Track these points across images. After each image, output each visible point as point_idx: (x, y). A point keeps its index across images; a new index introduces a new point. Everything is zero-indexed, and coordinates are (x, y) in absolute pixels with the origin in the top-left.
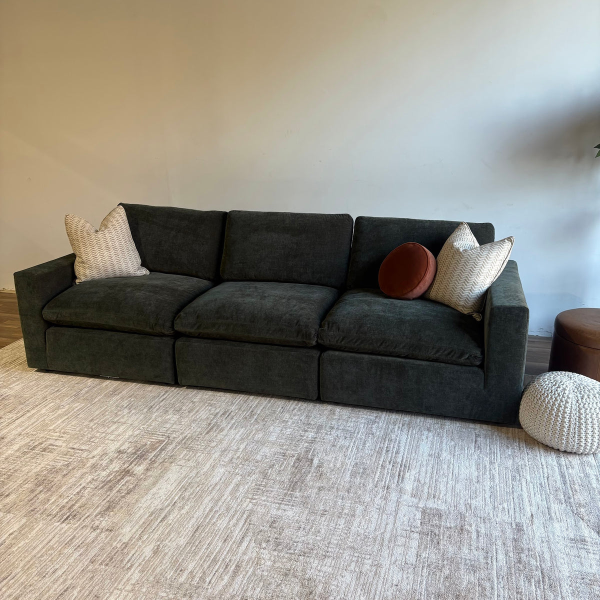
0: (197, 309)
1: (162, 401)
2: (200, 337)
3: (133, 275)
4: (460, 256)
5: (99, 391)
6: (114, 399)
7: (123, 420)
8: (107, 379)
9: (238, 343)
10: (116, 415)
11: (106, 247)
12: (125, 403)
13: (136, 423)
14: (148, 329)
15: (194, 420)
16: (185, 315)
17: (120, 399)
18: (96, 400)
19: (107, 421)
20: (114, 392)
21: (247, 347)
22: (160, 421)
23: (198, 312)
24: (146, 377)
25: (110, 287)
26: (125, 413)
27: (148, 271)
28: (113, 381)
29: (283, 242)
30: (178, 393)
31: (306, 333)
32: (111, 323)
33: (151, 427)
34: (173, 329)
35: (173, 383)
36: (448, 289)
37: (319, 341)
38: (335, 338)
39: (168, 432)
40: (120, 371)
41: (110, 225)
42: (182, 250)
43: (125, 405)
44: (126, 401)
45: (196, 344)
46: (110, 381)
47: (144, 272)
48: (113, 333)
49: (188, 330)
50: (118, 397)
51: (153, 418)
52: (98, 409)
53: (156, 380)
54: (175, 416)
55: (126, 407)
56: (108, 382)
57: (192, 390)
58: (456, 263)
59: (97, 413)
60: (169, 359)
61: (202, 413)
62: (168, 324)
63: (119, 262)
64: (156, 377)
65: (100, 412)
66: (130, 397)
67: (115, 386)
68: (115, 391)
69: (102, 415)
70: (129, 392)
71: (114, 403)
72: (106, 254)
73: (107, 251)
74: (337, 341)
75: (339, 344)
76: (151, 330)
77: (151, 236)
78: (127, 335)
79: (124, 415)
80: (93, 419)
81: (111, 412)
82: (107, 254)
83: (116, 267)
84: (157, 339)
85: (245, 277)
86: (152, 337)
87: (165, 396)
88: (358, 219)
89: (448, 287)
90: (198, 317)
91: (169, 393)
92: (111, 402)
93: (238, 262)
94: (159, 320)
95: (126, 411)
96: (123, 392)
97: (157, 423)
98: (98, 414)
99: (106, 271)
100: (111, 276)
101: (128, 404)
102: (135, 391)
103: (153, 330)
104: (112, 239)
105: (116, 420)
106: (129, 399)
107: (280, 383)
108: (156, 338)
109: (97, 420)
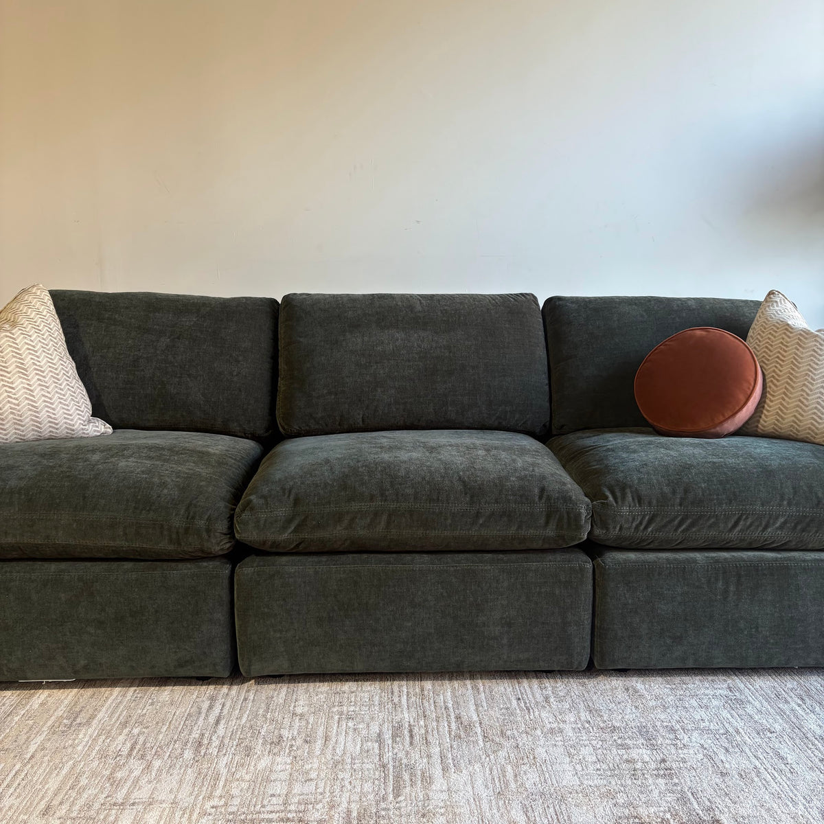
0: (291, 483)
1: (217, 722)
2: (299, 551)
3: (80, 434)
4: (816, 341)
5: (31, 722)
6: (84, 736)
7: (142, 794)
8: (38, 686)
9: (394, 555)
10: (115, 784)
11: (17, 367)
12: (121, 742)
13: (185, 797)
14: (165, 546)
15: (336, 764)
16: (262, 501)
17: (99, 735)
18: (32, 748)
19: (97, 806)
20: (74, 721)
21: (421, 562)
22: (247, 777)
23: (294, 491)
24: (153, 667)
25: (43, 455)
26: (136, 773)
27: (108, 425)
28: (55, 691)
29: (419, 346)
30: (245, 699)
31: (568, 513)
32: (61, 538)
33: (236, 801)
34: (234, 537)
35: (227, 674)
36: (807, 406)
37: (597, 532)
38: (634, 519)
39: (293, 808)
40: (83, 662)
41: (22, 320)
42: (189, 376)
43: (125, 751)
44: (121, 738)
45: (292, 570)
46: (46, 692)
47: (100, 428)
48: (63, 565)
49: (272, 536)
50: (92, 730)
51: (224, 771)
52: (50, 773)
53: (181, 672)
54: (279, 759)
55: (130, 755)
56: (42, 696)
57: (273, 686)
58: (812, 355)
59: (53, 784)
60: (221, 615)
61: (342, 739)
62: (222, 526)
63: (49, 402)
64: (181, 665)
65: (63, 782)
66: (125, 725)
67: (66, 702)
68: (73, 714)
69: (72, 788)
70: (112, 713)
71: (91, 748)
72: (18, 383)
73: (20, 377)
74: (637, 527)
75: (640, 534)
76: (171, 547)
77: (112, 350)
78: (104, 565)
79: (137, 779)
80: (48, 808)
81: (94, 774)
82: (22, 383)
83: (43, 415)
84: (187, 569)
85: (339, 425)
86: (173, 564)
87: (217, 711)
88: (549, 301)
89: (807, 403)
90: (297, 501)
91: (221, 701)
92: (80, 748)
93: (325, 392)
94: (193, 518)
95: (137, 766)
96: (100, 716)
97: (245, 785)
98: (59, 789)
99: (18, 423)
100: (30, 435)
101: (129, 745)
102: (128, 708)
103: (179, 544)
104: (32, 350)
105: (120, 796)
106: (126, 731)
107: (505, 641)
108: (180, 565)
109: (65, 807)
